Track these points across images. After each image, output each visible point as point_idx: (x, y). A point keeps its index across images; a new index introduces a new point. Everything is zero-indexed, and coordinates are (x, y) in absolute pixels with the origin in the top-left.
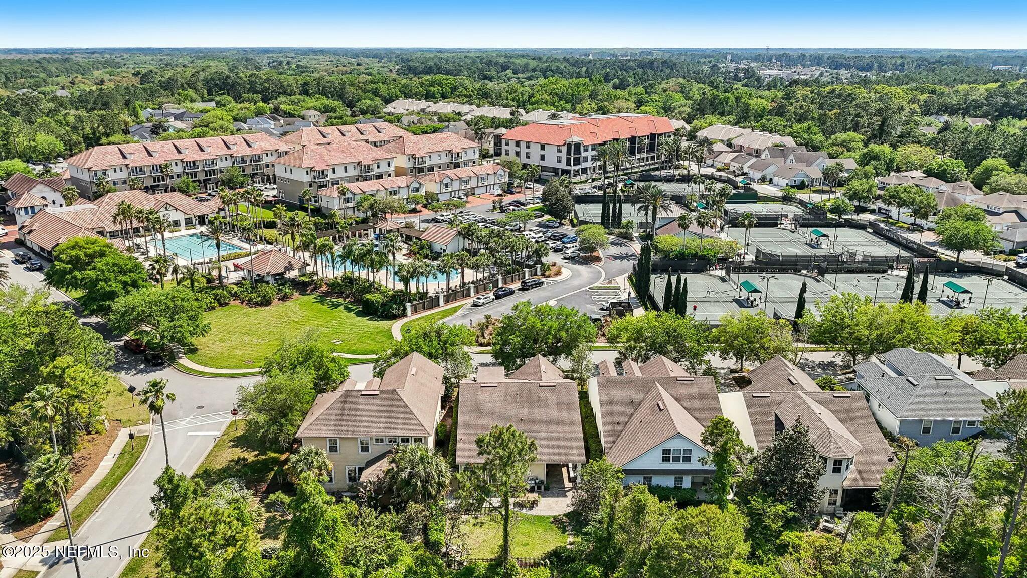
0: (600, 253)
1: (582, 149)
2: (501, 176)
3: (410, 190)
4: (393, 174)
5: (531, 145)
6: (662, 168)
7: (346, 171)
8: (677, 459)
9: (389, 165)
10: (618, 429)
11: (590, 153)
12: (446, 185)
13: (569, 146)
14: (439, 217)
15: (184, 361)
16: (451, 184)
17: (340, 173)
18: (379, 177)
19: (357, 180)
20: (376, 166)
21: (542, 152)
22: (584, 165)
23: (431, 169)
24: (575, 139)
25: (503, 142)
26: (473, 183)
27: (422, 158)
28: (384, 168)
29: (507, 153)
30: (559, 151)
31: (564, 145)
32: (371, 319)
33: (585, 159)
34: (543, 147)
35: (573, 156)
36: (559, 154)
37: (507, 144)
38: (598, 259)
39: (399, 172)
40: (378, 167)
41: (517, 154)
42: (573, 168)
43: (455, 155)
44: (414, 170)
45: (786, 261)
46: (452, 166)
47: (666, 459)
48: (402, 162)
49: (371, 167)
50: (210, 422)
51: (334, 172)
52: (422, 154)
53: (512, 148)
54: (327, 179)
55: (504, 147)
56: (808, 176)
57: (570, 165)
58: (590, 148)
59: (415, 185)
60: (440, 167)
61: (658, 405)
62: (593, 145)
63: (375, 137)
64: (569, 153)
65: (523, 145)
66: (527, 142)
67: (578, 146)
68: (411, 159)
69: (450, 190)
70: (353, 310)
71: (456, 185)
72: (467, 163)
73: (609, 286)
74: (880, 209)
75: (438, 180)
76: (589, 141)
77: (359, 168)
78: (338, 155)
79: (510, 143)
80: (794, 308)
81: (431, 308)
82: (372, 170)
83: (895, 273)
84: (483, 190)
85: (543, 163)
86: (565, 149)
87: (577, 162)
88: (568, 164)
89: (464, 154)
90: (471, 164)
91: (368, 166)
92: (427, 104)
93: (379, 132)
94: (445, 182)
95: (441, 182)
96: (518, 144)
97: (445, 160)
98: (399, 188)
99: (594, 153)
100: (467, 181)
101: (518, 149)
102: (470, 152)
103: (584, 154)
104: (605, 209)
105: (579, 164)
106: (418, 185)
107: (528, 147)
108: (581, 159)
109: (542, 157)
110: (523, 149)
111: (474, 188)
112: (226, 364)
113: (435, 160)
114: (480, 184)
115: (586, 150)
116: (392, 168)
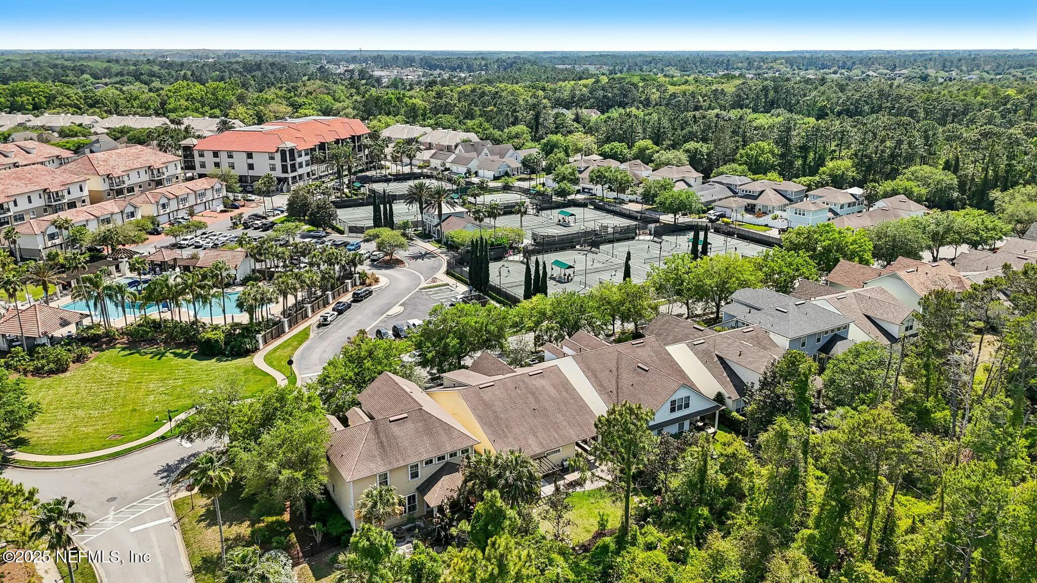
0: (399, 254)
1: (296, 155)
2: (218, 190)
3: (125, 216)
4: (88, 200)
5: (234, 154)
6: (367, 170)
7: (30, 201)
8: (680, 408)
9: (81, 190)
10: (614, 396)
11: (304, 159)
12: (164, 206)
13: (283, 153)
14: (182, 242)
15: (19, 455)
16: (168, 204)
17: (23, 205)
18: (72, 205)
19: (45, 211)
20: (65, 193)
21: (250, 161)
22: (300, 171)
23: (131, 190)
24: (289, 145)
25: (196, 154)
26: (191, 201)
27: (119, 178)
28: (75, 194)
29: (203, 165)
30: (272, 158)
31: (277, 152)
32: (220, 360)
33: (301, 166)
34: (250, 155)
35: (289, 163)
36: (272, 162)
37: (202, 155)
38: (399, 262)
39: (95, 198)
40: (69, 193)
41: (217, 165)
42: (290, 175)
43: (155, 172)
44: (111, 192)
45: (562, 240)
46: (153, 184)
47: (673, 410)
48: (96, 184)
49: (60, 194)
50: (144, 511)
51: (16, 205)
52: (120, 173)
53: (209, 159)
54: (9, 214)
55: (197, 160)
56: (509, 167)
57: (287, 172)
58: (303, 153)
59: (130, 209)
60: (140, 187)
61: (639, 367)
62: (305, 150)
63: (26, 159)
64: (284, 159)
65: (223, 157)
66: (228, 152)
67: (292, 151)
68: (107, 180)
69: (168, 211)
70: (188, 355)
71: (173, 205)
72: (169, 180)
73: (432, 284)
74: (584, 189)
75: (153, 201)
76: (302, 147)
77: (46, 196)
78: (15, 182)
79: (205, 153)
80: (620, 274)
81: (279, 336)
82: (63, 196)
83: (641, 237)
84: (202, 208)
85: (251, 173)
86: (278, 156)
87: (294, 169)
88: (284, 170)
89: (164, 170)
90: (174, 180)
91: (57, 193)
92: (26, 117)
93: (29, 153)
94: (161, 202)
95: (157, 203)
96: (216, 154)
97: (145, 177)
98: (112, 214)
99: (308, 158)
100: (185, 200)
101: (217, 160)
102: (171, 167)
103: (299, 160)
104: (377, 211)
105: (295, 170)
106: (132, 209)
107: (230, 156)
108: (297, 166)
109: (251, 167)
110: (224, 159)
111: (192, 206)
112: (87, 445)
113: (134, 179)
114: (199, 201)
115: (300, 156)
116: (86, 192)
